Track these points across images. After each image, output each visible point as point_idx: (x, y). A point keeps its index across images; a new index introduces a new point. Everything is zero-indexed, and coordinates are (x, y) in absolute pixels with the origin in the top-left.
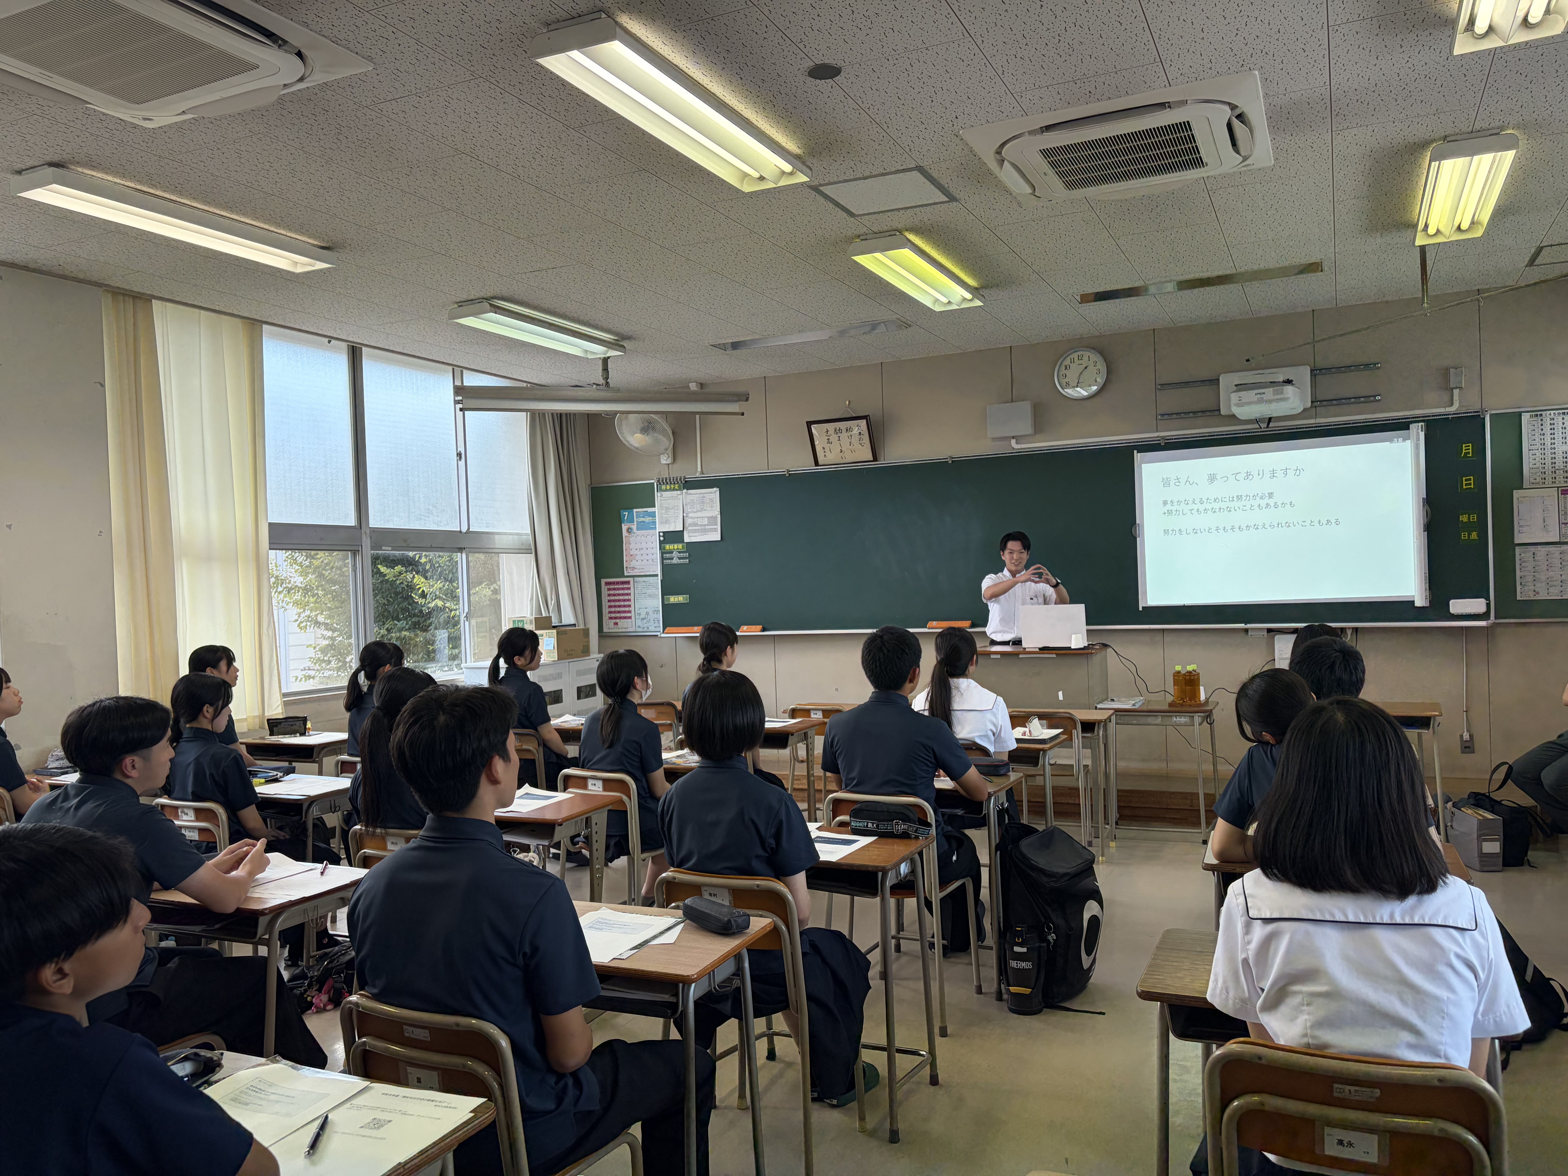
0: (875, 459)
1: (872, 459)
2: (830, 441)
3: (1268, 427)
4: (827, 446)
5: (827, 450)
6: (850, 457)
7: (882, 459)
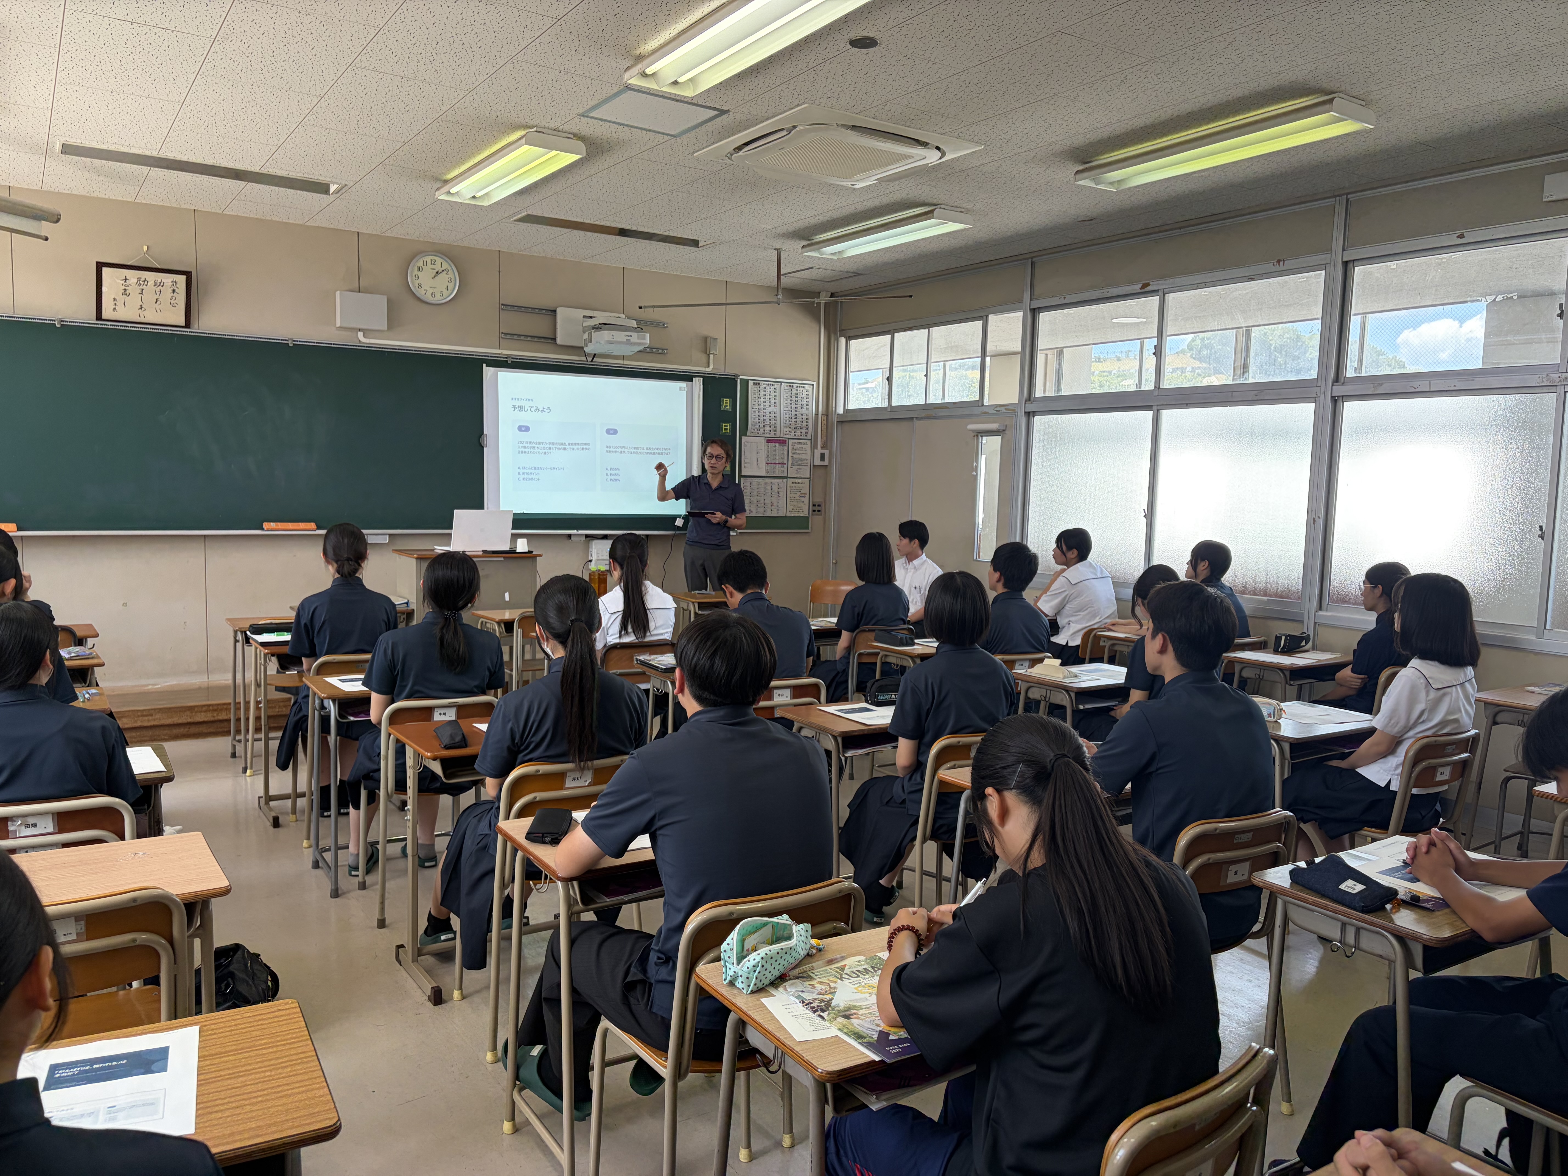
0: (188, 324)
1: (183, 324)
2: (127, 292)
3: (592, 361)
4: (121, 298)
5: (120, 303)
6: (150, 316)
7: (196, 326)
